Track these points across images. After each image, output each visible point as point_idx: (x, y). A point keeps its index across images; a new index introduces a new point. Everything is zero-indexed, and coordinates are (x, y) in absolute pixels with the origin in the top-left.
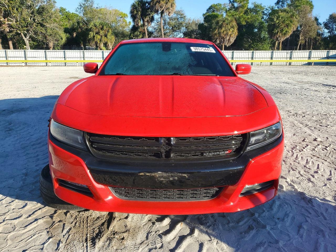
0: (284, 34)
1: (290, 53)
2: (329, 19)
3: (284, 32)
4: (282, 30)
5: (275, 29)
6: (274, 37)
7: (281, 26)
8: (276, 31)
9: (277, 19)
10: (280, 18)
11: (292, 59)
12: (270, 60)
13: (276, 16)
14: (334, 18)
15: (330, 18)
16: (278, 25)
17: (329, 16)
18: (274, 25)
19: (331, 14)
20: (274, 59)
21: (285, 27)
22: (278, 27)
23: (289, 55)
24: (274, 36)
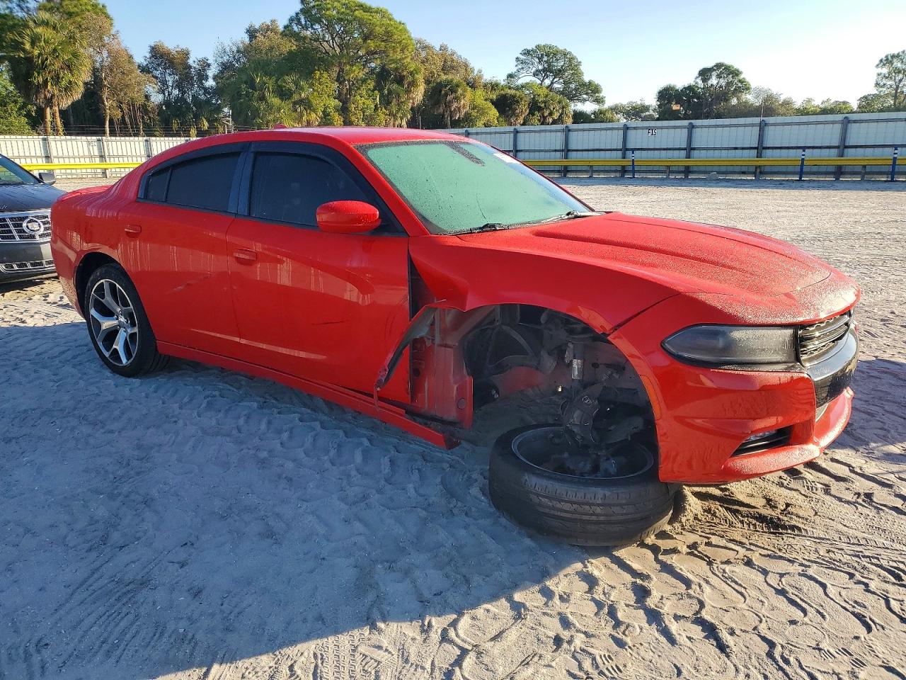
0: (66, 90)
1: (96, 144)
2: (150, 58)
3: (64, 83)
4: (57, 79)
5: (36, 74)
6: (36, 97)
7: (50, 65)
8: (41, 80)
9: (33, 44)
10: (42, 43)
11: (107, 159)
12: (44, 163)
13: (28, 35)
14: (162, 56)
15: (153, 56)
16: (43, 63)
17: (148, 49)
18: (29, 60)
19: (153, 45)
20: (56, 161)
21: (62, 68)
22: (44, 67)
23: (96, 149)
24: (37, 92)
